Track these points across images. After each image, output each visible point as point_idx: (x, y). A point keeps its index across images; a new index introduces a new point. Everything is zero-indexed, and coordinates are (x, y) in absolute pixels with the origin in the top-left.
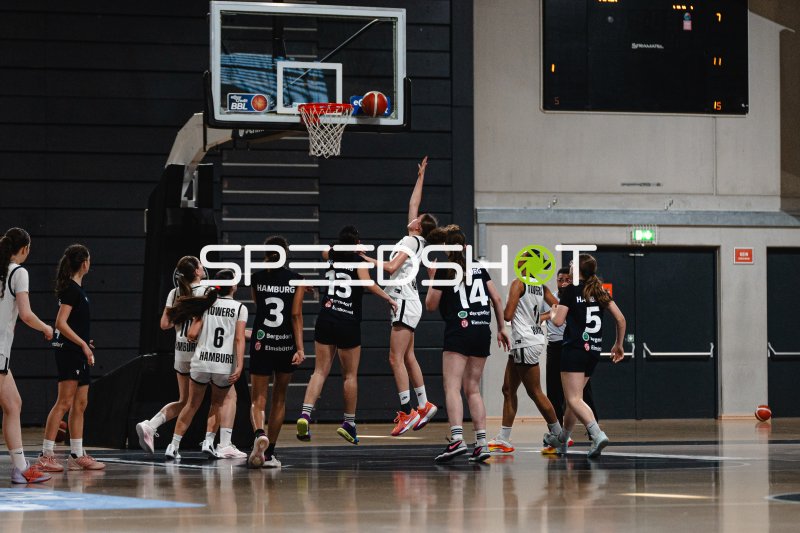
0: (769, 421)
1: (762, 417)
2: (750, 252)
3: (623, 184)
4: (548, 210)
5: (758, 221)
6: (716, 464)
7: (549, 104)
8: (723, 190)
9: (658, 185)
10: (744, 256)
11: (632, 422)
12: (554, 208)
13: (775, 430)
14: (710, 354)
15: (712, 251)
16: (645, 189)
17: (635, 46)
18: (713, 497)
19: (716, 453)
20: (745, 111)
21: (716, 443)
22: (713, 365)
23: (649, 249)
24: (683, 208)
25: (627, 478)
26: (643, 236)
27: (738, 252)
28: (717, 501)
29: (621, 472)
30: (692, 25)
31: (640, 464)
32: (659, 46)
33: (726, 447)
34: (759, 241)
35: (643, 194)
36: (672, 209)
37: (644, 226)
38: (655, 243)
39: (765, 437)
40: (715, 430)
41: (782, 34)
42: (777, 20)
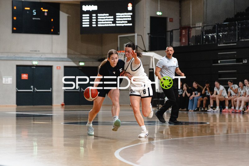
0: (64, 106)
1: (62, 105)
2: (60, 67)
3: (31, 51)
4: (13, 57)
5: (62, 60)
6: (52, 116)
7: (14, 32)
8: (54, 52)
9: (39, 51)
10: (58, 68)
11: (32, 106)
12: (15, 56)
13: (65, 108)
14: (50, 90)
15: (51, 67)
16: (36, 52)
17: (34, 19)
18: (51, 123)
19: (51, 113)
20: (59, 34)
21: (51, 111)
22: (51, 93)
23: (37, 66)
24: (45, 57)
25: (30, 119)
26: (35, 63)
27: (57, 67)
28: (52, 124)
29: (29, 118)
30: (47, 14)
31: (34, 116)
32: (39, 19)
33: (54, 112)
34: (62, 64)
35: (35, 53)
36: (42, 57)
37: (35, 61)
38: (38, 65)
39: (63, 109)
40: (51, 108)
41: (68, 17)
42: (67, 13)
